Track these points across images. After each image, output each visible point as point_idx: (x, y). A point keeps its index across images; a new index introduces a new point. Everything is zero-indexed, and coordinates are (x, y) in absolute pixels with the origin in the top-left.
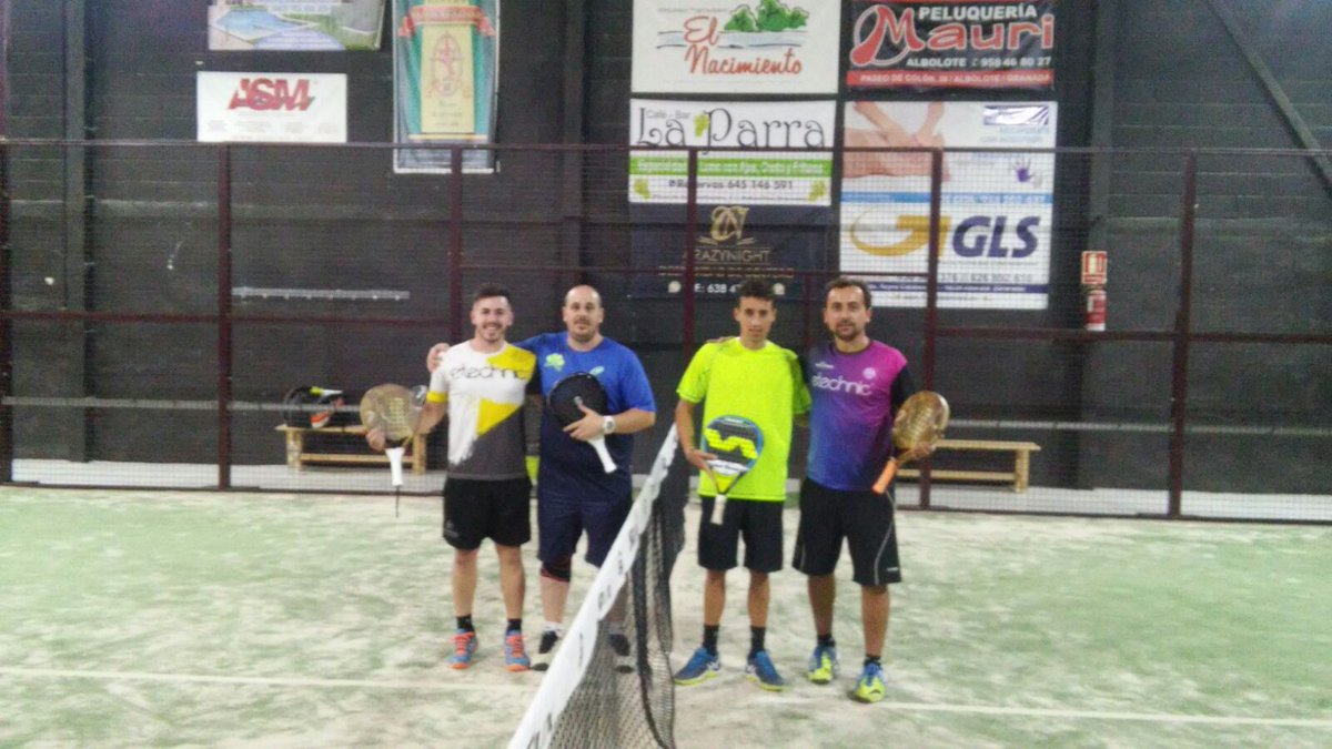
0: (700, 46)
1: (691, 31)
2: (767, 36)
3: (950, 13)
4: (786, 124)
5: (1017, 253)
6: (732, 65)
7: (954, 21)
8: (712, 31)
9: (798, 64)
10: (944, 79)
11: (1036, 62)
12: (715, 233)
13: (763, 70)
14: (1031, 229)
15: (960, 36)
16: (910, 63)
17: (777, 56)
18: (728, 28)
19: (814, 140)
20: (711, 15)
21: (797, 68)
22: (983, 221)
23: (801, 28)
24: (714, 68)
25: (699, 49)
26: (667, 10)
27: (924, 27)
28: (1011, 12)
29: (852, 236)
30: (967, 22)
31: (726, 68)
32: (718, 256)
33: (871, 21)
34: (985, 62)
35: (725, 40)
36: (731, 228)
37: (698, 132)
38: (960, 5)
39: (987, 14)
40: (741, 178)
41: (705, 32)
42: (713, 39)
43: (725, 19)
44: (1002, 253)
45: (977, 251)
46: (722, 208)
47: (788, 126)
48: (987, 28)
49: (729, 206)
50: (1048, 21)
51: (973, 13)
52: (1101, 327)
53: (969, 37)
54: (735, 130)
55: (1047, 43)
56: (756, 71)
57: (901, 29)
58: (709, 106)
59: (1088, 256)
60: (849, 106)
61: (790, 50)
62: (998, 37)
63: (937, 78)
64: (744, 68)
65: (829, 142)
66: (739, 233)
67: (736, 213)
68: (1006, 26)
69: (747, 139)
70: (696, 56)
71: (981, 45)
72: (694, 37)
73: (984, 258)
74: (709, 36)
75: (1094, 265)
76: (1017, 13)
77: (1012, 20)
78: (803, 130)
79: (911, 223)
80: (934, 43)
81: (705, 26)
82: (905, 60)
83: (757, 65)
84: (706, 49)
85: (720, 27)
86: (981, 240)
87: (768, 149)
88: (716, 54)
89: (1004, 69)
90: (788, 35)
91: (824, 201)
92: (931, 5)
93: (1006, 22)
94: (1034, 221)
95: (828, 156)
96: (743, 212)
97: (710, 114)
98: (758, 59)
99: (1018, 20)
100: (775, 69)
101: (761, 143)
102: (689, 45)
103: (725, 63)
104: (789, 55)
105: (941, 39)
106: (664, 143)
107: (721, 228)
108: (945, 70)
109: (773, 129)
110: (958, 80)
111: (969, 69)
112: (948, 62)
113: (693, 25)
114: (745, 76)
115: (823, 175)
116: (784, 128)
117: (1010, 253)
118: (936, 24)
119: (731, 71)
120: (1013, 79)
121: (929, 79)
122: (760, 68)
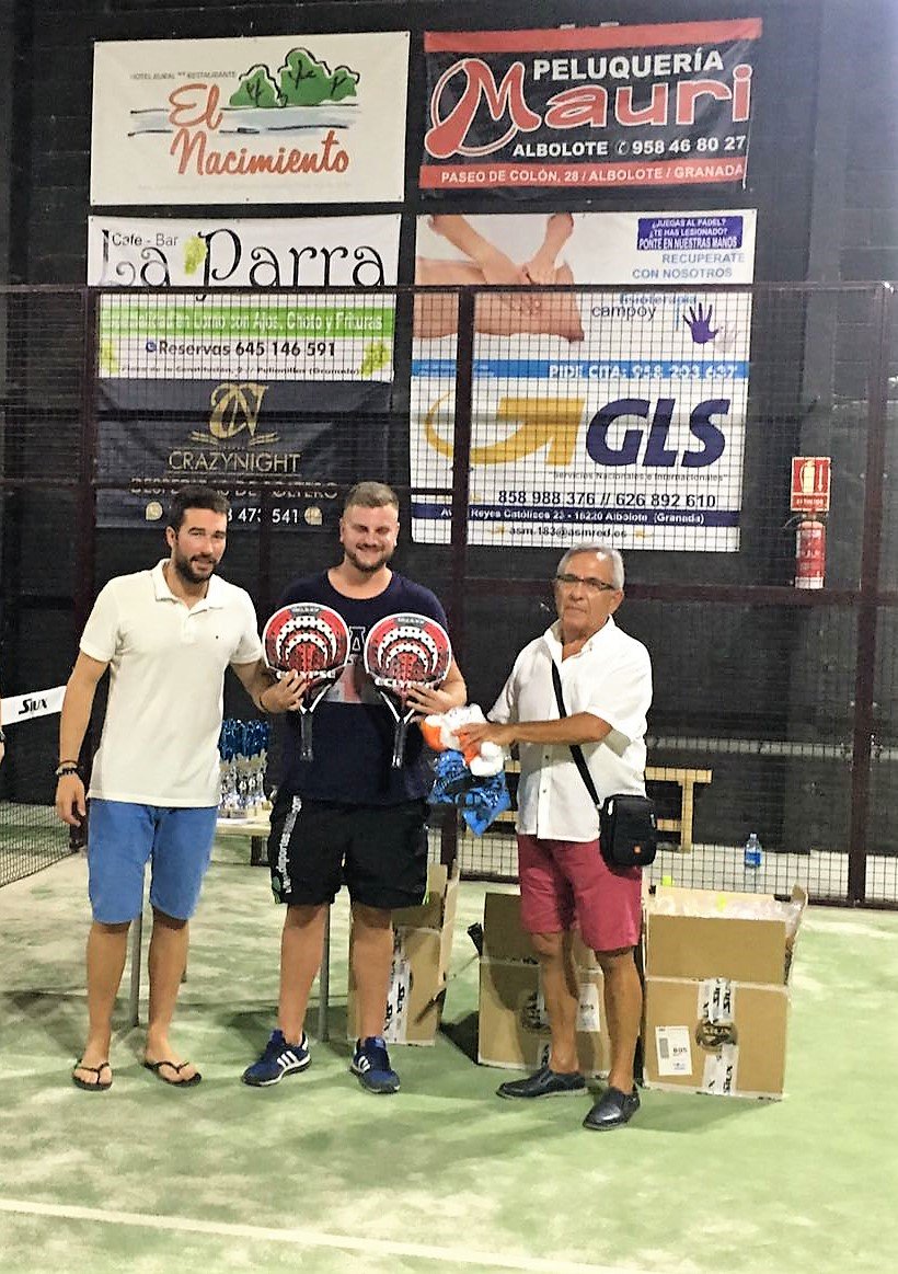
0: (193, 131)
1: (180, 108)
2: (297, 114)
3: (582, 68)
4: (324, 251)
5: (691, 460)
6: (242, 159)
7: (589, 80)
8: (211, 107)
9: (342, 155)
10: (572, 177)
11: (722, 144)
12: (215, 427)
13: (289, 166)
14: (715, 419)
15: (596, 105)
16: (519, 150)
17: (311, 144)
18: (235, 100)
19: (369, 276)
20: (210, 83)
21: (341, 163)
22: (637, 407)
23: (348, 99)
24: (215, 166)
25: (191, 138)
26: (145, 76)
27: (540, 92)
28: (681, 62)
29: (427, 431)
30: (608, 82)
31: (233, 165)
32: (220, 462)
33: (457, 85)
34: (638, 147)
35: (230, 123)
36: (241, 417)
37: (190, 266)
38: (597, 55)
39: (641, 68)
40: (254, 338)
41: (202, 109)
42: (214, 120)
43: (229, 88)
44: (668, 459)
45: (626, 456)
46: (224, 386)
47: (328, 257)
48: (642, 91)
49: (238, 382)
50: (743, 75)
51: (619, 66)
52: (816, 583)
53: (611, 106)
54: (247, 262)
55: (741, 113)
56: (278, 168)
57: (506, 95)
58: (207, 226)
59: (800, 465)
60: (423, 222)
61: (332, 133)
62: (659, 106)
63: (561, 175)
64: (261, 164)
65: (391, 279)
66: (252, 425)
67: (247, 393)
68: (672, 87)
69: (265, 277)
70: (188, 146)
71: (633, 119)
72: (183, 117)
73: (637, 468)
74: (207, 116)
75: (809, 479)
76: (692, 65)
77: (683, 76)
78: (352, 262)
79: (522, 409)
80: (556, 117)
81: (201, 98)
82: (511, 145)
83: (281, 158)
84: (201, 135)
85: (224, 101)
86: (632, 438)
87: (296, 289)
88: (218, 144)
89: (669, 156)
90: (329, 111)
91: (385, 374)
92: (551, 57)
93: (672, 80)
94: (722, 406)
95: (389, 301)
96: (259, 392)
97: (209, 238)
98: (282, 150)
99: (692, 75)
100: (308, 164)
101: (287, 281)
102: (177, 130)
103: (231, 156)
104: (329, 142)
105: (566, 111)
106: (138, 282)
107: (226, 417)
108: (574, 160)
109: (305, 258)
110: (595, 176)
111: (611, 158)
112: (579, 149)
113: (181, 99)
114: (262, 176)
115: (382, 332)
116: (321, 257)
117: (679, 459)
118: (560, 86)
119: (239, 169)
120: (685, 172)
121: (548, 177)
122: (284, 164)
